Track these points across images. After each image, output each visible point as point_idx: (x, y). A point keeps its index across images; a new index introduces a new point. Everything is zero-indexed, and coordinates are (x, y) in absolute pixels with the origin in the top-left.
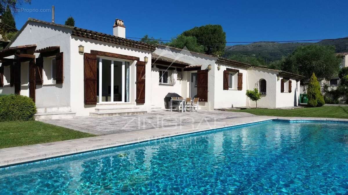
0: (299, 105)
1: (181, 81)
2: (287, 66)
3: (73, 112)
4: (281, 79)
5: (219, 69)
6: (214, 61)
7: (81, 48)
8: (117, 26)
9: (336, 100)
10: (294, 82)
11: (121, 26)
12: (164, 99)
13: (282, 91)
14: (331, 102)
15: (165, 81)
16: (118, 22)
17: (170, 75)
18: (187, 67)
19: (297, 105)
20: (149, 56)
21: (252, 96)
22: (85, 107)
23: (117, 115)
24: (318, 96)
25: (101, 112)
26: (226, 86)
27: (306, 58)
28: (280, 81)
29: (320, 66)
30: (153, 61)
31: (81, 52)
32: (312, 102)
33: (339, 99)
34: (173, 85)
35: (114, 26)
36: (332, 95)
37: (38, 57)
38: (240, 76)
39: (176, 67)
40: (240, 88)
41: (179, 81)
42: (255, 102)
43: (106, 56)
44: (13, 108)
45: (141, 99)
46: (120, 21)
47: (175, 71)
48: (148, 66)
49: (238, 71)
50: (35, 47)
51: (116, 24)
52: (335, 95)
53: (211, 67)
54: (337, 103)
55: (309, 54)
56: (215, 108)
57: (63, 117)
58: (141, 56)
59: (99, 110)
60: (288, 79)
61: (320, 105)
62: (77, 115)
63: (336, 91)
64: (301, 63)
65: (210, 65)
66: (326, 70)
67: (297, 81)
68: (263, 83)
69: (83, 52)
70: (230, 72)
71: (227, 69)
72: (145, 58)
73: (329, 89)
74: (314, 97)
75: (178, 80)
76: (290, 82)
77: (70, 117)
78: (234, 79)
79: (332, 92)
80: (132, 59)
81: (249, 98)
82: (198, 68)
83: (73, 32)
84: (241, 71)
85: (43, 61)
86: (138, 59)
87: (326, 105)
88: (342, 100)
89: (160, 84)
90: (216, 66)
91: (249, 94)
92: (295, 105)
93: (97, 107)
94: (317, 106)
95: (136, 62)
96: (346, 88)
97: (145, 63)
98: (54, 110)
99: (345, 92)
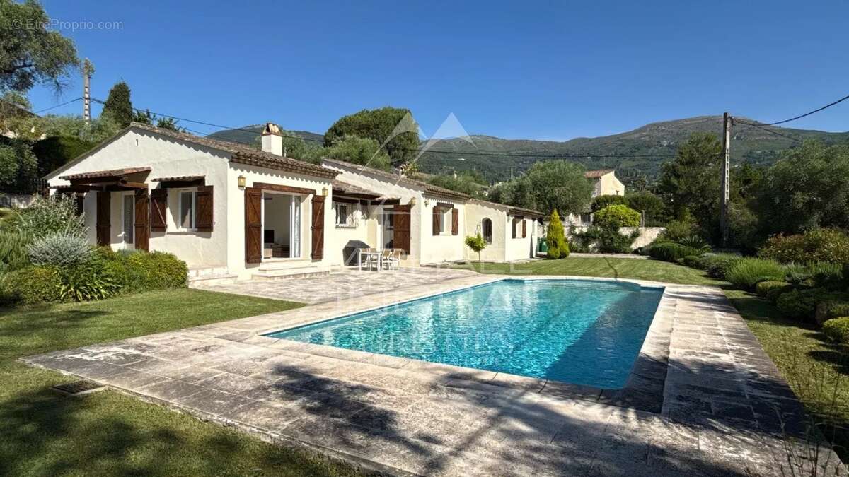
0: (537, 255)
1: (367, 220)
2: (519, 193)
3: (232, 273)
4: (512, 218)
5: (426, 205)
6: (420, 193)
7: (242, 181)
8: (270, 134)
9: (586, 247)
10: (529, 222)
11: (275, 134)
12: (344, 251)
13: (514, 236)
14: (579, 250)
15: (343, 221)
16: (271, 127)
17: (352, 212)
18: (377, 199)
19: (534, 256)
20: (329, 188)
21: (474, 245)
22: (247, 267)
23: (292, 278)
24: (560, 243)
25: (269, 274)
26: (437, 229)
27: (546, 183)
28: (511, 223)
29: (565, 196)
30: (334, 192)
31: (241, 186)
32: (552, 252)
33: (591, 246)
34: (355, 228)
35: (264, 133)
36: (580, 240)
37: (154, 188)
38: (455, 213)
39: (359, 199)
40: (455, 232)
41: (364, 220)
42: (477, 253)
43: (273, 189)
44: (160, 271)
45: (317, 254)
46: (274, 125)
47: (358, 205)
48: (328, 202)
49: (452, 206)
50: (148, 172)
51: (268, 130)
52: (586, 238)
53: (416, 201)
54: (587, 252)
55: (549, 176)
56: (421, 263)
57: (223, 282)
58: (319, 187)
59: (265, 271)
60: (522, 218)
61: (563, 256)
62: (239, 279)
63: (586, 233)
64: (539, 189)
65: (414, 198)
66: (574, 201)
67: (534, 220)
68: (487, 224)
69: (243, 186)
70: (442, 208)
71: (438, 203)
72: (324, 189)
73: (577, 231)
74: (556, 244)
75: (362, 218)
76: (524, 223)
77: (230, 282)
78: (447, 217)
79: (581, 236)
80: (307, 192)
81: (469, 248)
82: (395, 202)
83: (233, 158)
84: (456, 206)
85: (167, 195)
86: (314, 192)
87: (572, 255)
88: (594, 248)
89: (337, 227)
90: (423, 200)
91: (469, 242)
92: (531, 257)
93: (262, 266)
94: (560, 257)
95: (311, 196)
96: (599, 229)
97: (324, 197)
98: (208, 271)
99: (597, 235)
